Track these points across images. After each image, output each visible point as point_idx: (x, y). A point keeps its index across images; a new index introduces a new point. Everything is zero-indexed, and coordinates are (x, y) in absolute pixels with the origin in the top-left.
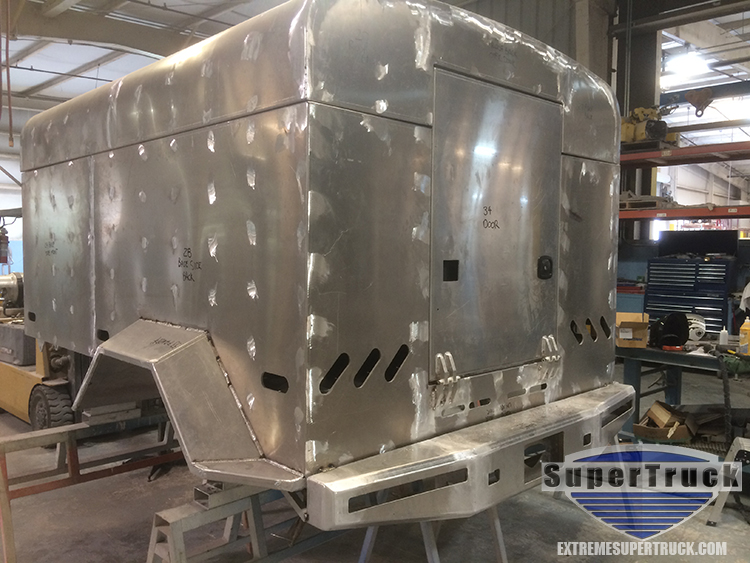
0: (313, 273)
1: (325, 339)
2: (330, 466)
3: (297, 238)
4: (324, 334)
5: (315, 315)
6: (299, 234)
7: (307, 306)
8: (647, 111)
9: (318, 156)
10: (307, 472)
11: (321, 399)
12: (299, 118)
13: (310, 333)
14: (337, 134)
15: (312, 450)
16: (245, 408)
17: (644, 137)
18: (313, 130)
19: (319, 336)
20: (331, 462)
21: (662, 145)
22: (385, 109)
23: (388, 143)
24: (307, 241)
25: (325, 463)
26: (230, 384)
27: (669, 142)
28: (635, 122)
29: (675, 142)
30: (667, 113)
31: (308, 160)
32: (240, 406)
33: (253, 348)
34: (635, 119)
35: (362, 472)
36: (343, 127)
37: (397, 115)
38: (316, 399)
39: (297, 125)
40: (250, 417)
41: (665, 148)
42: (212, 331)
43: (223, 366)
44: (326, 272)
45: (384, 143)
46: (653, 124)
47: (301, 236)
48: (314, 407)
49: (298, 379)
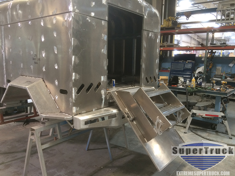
0: (74, 61)
1: (77, 79)
2: (80, 114)
3: (69, 51)
4: (77, 78)
5: (75, 73)
6: (70, 50)
7: (72, 70)
8: (172, 18)
9: (75, 28)
10: (73, 115)
11: (77, 96)
12: (69, 17)
13: (73, 78)
14: (80, 22)
15: (74, 110)
16: (55, 99)
17: (171, 25)
18: (73, 20)
19: (76, 79)
20: (80, 113)
21: (176, 28)
22: (94, 15)
23: (95, 25)
24: (72, 52)
25: (78, 113)
26: (50, 93)
27: (178, 28)
28: (169, 21)
29: (180, 27)
30: (178, 18)
31: (72, 29)
32: (53, 99)
33: (57, 83)
34: (169, 20)
35: (88, 115)
36: (82, 20)
37: (97, 17)
38: (75, 96)
39: (68, 19)
40: (56, 102)
41: (177, 29)
42: (44, 78)
43: (48, 88)
44: (78, 61)
45: (93, 25)
46: (174, 22)
47: (70, 51)
48: (75, 98)
49: (70, 90)
